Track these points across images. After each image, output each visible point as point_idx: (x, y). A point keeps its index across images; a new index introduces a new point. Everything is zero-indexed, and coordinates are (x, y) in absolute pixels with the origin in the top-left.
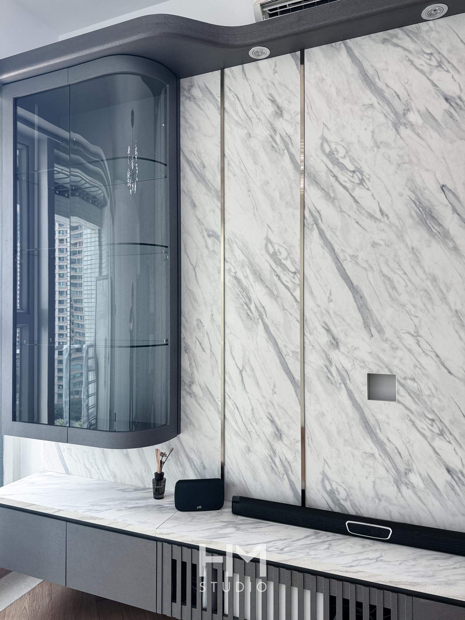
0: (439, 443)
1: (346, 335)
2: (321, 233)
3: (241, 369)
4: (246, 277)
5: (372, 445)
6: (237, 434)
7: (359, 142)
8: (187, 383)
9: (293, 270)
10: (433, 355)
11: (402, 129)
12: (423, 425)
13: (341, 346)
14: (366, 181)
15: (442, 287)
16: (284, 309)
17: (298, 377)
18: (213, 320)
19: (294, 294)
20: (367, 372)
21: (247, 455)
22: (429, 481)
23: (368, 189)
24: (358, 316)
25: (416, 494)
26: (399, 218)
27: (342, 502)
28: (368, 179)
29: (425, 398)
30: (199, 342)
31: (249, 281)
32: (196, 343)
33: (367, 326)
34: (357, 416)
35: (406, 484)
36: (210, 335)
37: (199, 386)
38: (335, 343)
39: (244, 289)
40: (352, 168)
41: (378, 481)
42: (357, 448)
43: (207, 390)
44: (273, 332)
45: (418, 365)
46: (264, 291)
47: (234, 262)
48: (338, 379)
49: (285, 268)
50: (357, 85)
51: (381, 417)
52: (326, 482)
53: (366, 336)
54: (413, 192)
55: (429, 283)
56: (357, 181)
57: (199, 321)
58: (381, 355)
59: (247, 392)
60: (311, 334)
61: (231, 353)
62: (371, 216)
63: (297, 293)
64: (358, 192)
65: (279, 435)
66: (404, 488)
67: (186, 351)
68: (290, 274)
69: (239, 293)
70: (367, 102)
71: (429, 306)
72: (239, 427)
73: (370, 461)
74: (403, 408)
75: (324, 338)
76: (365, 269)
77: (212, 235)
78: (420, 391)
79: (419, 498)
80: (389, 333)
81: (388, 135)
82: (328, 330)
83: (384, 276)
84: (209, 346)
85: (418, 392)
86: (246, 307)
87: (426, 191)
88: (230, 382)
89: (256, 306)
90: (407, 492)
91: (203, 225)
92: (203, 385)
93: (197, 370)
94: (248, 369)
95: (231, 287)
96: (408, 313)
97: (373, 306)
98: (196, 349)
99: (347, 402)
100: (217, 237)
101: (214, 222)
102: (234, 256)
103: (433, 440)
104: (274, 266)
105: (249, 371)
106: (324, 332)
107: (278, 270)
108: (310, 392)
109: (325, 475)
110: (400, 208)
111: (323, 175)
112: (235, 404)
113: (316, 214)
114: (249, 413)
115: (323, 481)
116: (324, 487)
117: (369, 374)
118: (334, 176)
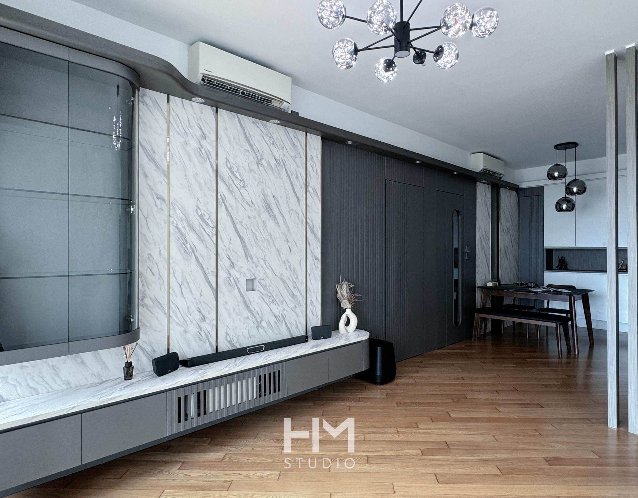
0: (272, 306)
1: (238, 261)
2: (226, 208)
3: (180, 284)
4: (184, 228)
6: (178, 324)
7: (243, 166)
8: (140, 298)
9: (212, 226)
10: (270, 268)
11: (260, 166)
13: (235, 267)
15: (273, 239)
16: (207, 248)
17: (214, 285)
18: (160, 254)
19: (212, 239)
21: (184, 335)
22: (269, 323)
23: (247, 190)
24: (243, 251)
25: (264, 330)
26: (259, 207)
27: (235, 344)
28: (247, 186)
29: (267, 287)
30: (150, 269)
31: (186, 231)
32: (147, 269)
33: (246, 256)
34: (242, 300)
36: (158, 264)
37: (150, 299)
38: (233, 265)
39: (182, 235)
40: (240, 178)
41: (250, 329)
43: (156, 301)
44: (201, 261)
46: (196, 236)
47: (176, 217)
48: (234, 283)
49: (207, 224)
51: (251, 299)
52: (228, 337)
53: (246, 261)
54: (264, 196)
55: (269, 237)
56: (242, 185)
57: (150, 255)
58: (252, 270)
59: (184, 298)
60: (221, 261)
61: (174, 275)
62: (248, 204)
63: (214, 239)
64: (242, 191)
65: (204, 319)
66: (260, 329)
68: (211, 228)
69: (179, 237)
71: (269, 247)
72: (179, 320)
73: (247, 321)
74: (260, 293)
75: (228, 263)
76: (246, 229)
77: (160, 198)
78: (266, 284)
79: (265, 332)
80: (255, 259)
81: (254, 167)
83: (253, 232)
84: (158, 271)
85: (265, 285)
86: (184, 246)
87: (269, 197)
88: (173, 293)
89: (190, 246)
91: (153, 190)
92: (153, 298)
93: (149, 288)
95: (173, 233)
96: (262, 250)
97: (249, 247)
99: (238, 294)
100: (164, 200)
101: (162, 190)
102: (176, 213)
103: (270, 305)
104: (201, 222)
105: (186, 285)
106: (228, 260)
107: (204, 225)
108: (220, 292)
109: (227, 334)
110: (259, 202)
111: (227, 178)
112: (177, 306)
113: (223, 197)
114: (186, 310)
115: (226, 337)
116: (227, 340)
117: (247, 279)
118: (232, 180)
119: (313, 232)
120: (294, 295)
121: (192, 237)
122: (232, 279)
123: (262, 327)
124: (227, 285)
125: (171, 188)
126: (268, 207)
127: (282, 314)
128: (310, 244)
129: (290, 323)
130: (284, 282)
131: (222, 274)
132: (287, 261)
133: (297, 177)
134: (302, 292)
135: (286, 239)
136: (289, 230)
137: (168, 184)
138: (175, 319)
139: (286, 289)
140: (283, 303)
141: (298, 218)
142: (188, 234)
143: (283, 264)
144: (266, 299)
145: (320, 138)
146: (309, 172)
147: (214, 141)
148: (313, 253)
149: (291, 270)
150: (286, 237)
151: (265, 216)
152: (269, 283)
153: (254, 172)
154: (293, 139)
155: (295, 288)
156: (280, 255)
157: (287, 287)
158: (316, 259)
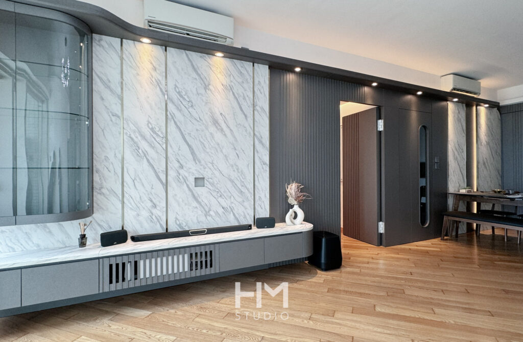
0: (220, 199)
1: (186, 164)
2: (175, 123)
3: (133, 179)
4: (137, 137)
7: (191, 91)
9: (162, 136)
10: (218, 170)
11: (207, 90)
12: (214, 194)
13: (184, 168)
16: (157, 152)
17: (164, 181)
18: (115, 157)
19: (162, 146)
20: (195, 177)
21: (137, 217)
22: (217, 213)
23: (194, 109)
24: (191, 156)
26: (206, 122)
27: (184, 227)
28: (195, 105)
29: (215, 184)
30: (107, 167)
31: (138, 140)
32: (104, 168)
33: (194, 160)
34: (190, 194)
35: (209, 215)
36: (113, 164)
37: (106, 189)
39: (135, 143)
40: (188, 100)
41: (199, 216)
42: (191, 206)
43: (112, 191)
44: (152, 162)
45: (213, 174)
46: (147, 144)
47: (129, 130)
48: (182, 180)
49: (158, 135)
51: (199, 193)
53: (194, 163)
54: (211, 113)
55: (216, 145)
56: (190, 105)
58: (200, 171)
59: (137, 190)
60: (171, 163)
62: (196, 120)
63: (164, 146)
64: (190, 110)
65: (155, 206)
66: (208, 217)
67: (97, 172)
68: (161, 138)
69: (132, 144)
71: (217, 153)
73: (195, 210)
75: (177, 165)
76: (194, 139)
77: (115, 115)
78: (214, 182)
79: (213, 219)
80: (203, 162)
81: (202, 91)
82: (179, 162)
83: (201, 142)
84: (113, 169)
86: (136, 151)
88: (127, 186)
89: (142, 151)
91: (109, 110)
92: (109, 188)
93: (105, 182)
95: (127, 141)
96: (210, 155)
97: (197, 153)
99: (187, 189)
100: (119, 117)
101: (116, 109)
102: (129, 126)
103: (218, 198)
104: (152, 133)
105: (138, 180)
106: (177, 162)
107: (155, 136)
108: (170, 186)
109: (176, 219)
110: (207, 118)
111: (175, 100)
112: (130, 196)
113: (173, 115)
114: (138, 199)
115: (176, 221)
116: (176, 223)
117: (195, 178)
118: (181, 101)
119: (261, 142)
120: (242, 191)
121: (144, 145)
122: (181, 177)
123: (210, 215)
124: (176, 181)
125: (124, 108)
126: (216, 122)
127: (230, 207)
128: (258, 152)
129: (238, 213)
130: (232, 181)
131: (172, 174)
132: (235, 164)
133: (244, 98)
134: (250, 190)
135: (233, 147)
136: (236, 140)
137: (122, 105)
138: (129, 205)
139: (234, 187)
140: (231, 198)
141: (246, 131)
142: (140, 142)
143: (231, 167)
145: (267, 67)
146: (257, 95)
147: (163, 72)
148: (261, 159)
149: (238, 172)
150: (233, 146)
151: (212, 129)
152: (217, 181)
153: (202, 95)
154: (240, 68)
155: (242, 186)
156: (227, 160)
157: (235, 185)
158: (265, 164)
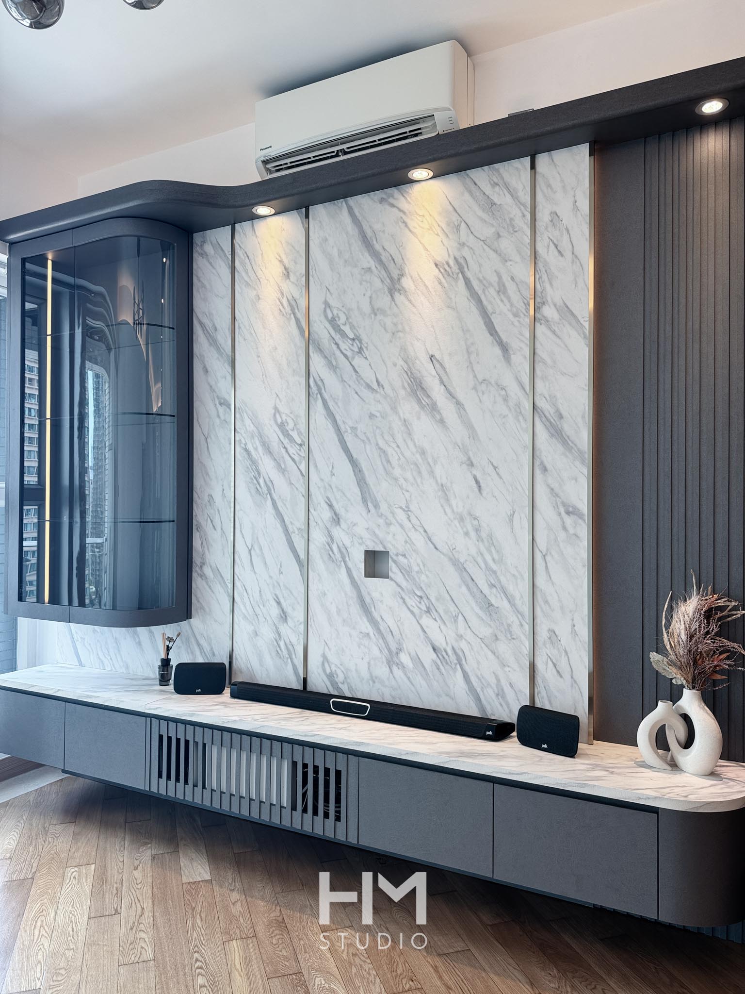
0: (426, 621)
1: (347, 510)
2: (325, 403)
3: (250, 548)
4: (256, 449)
5: (368, 624)
6: (245, 617)
7: (358, 308)
8: (199, 564)
9: (299, 442)
10: (422, 530)
11: (397, 295)
12: (412, 602)
13: (342, 522)
14: (365, 349)
15: (430, 460)
16: (291, 484)
17: (302, 555)
18: (224, 495)
19: (300, 467)
20: (363, 549)
21: (254, 639)
22: (417, 660)
23: (366, 358)
24: (357, 491)
25: (406, 674)
26: (393, 389)
27: (341, 686)
28: (366, 348)
29: (414, 574)
30: (211, 519)
31: (258, 453)
32: (207, 520)
33: (364, 500)
34: (354, 594)
35: (397, 664)
36: (220, 512)
37: (209, 568)
38: (336, 519)
39: (254, 462)
40: (352, 336)
41: (372, 662)
42: (354, 628)
43: (217, 571)
44: (280, 508)
45: (409, 541)
46: (272, 463)
47: (245, 433)
48: (338, 556)
49: (291, 439)
50: (357, 245)
51: (375, 595)
52: (326, 665)
53: (364, 512)
54: (406, 362)
55: (418, 456)
56: (356, 350)
57: (210, 496)
58: (377, 531)
59: (255, 573)
60: (315, 509)
61: (241, 531)
62: (369, 387)
63: (303, 467)
64: (357, 361)
65: (284, 617)
66: (395, 668)
67: (197, 529)
68: (297, 446)
69: (248, 465)
70: (366, 265)
72: (247, 610)
73: (366, 642)
74: (395, 585)
75: (327, 514)
76: (363, 441)
77: (224, 403)
78: (410, 567)
79: (409, 678)
80: (384, 508)
81: (384, 301)
82: (331, 506)
83: (380, 448)
84: (220, 523)
85: (408, 569)
86: (255, 481)
87: (417, 361)
88: (239, 563)
89: (265, 481)
90: (398, 672)
91: (215, 392)
92: (214, 566)
93: (208, 549)
94: (256, 547)
95: (241, 459)
96: (401, 487)
97: (371, 480)
98: (208, 527)
99: (346, 581)
100: (229, 405)
101: (225, 389)
102: (244, 425)
103: (421, 617)
104: (282, 436)
105: (258, 551)
106: (327, 507)
107: (288, 441)
108: (314, 571)
110: (394, 378)
111: (326, 342)
112: (244, 586)
113: (320, 383)
114: (257, 596)
116: (326, 671)
117: (368, 552)
118: (336, 344)
119: (557, 433)
120: (490, 605)
121: (267, 466)
122: (335, 547)
123: (402, 666)
124: (326, 558)
126: (418, 386)
127: (453, 648)
128: (545, 470)
129: (477, 676)
130: (461, 568)
131: (318, 537)
132: (470, 514)
134: (518, 602)
135: (465, 459)
136: (473, 434)
137: (234, 377)
138: (243, 607)
139: (467, 586)
140: (456, 621)
141: (506, 399)
142: (261, 460)
143: (456, 522)
144: (410, 602)
146: (546, 264)
147: (303, 277)
148: (557, 495)
149: (480, 539)
150: (467, 453)
151: (408, 408)
152: (418, 565)
153: (383, 312)
154: (488, 190)
155: (492, 586)
157: (469, 581)
158: (572, 511)
